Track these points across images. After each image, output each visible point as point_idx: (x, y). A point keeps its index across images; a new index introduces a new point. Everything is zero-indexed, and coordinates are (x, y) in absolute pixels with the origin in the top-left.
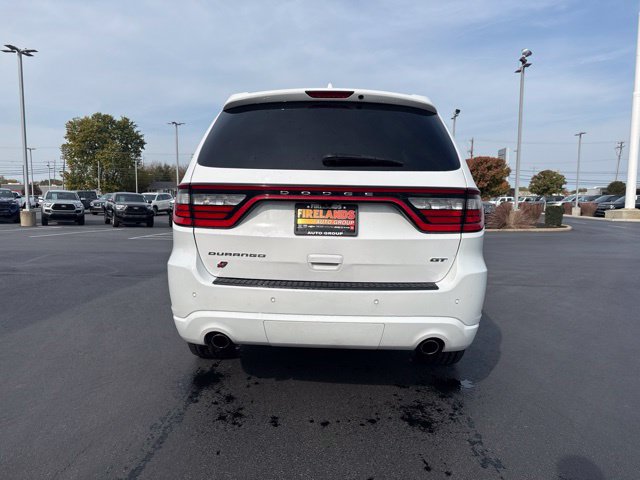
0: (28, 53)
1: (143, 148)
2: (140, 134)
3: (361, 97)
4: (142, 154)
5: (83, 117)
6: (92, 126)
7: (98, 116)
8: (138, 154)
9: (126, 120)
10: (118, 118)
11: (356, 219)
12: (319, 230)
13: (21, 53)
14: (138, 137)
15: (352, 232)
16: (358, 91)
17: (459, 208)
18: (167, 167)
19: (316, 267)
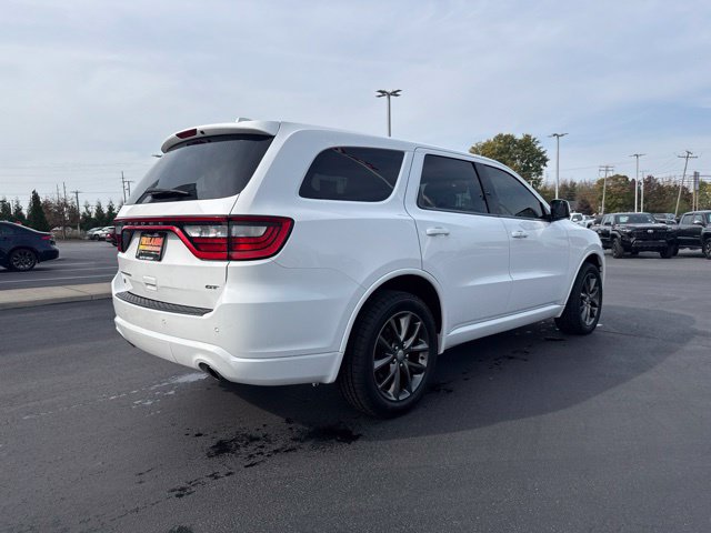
0: (395, 93)
1: (545, 165)
2: (542, 150)
3: (202, 132)
4: (544, 172)
5: (484, 141)
6: (494, 148)
7: (499, 137)
8: (540, 172)
9: (528, 137)
10: (519, 137)
11: (163, 247)
12: (151, 255)
13: (389, 95)
14: (540, 154)
15: (158, 257)
16: (199, 128)
17: (225, 235)
18: (573, 184)
19: (149, 287)
